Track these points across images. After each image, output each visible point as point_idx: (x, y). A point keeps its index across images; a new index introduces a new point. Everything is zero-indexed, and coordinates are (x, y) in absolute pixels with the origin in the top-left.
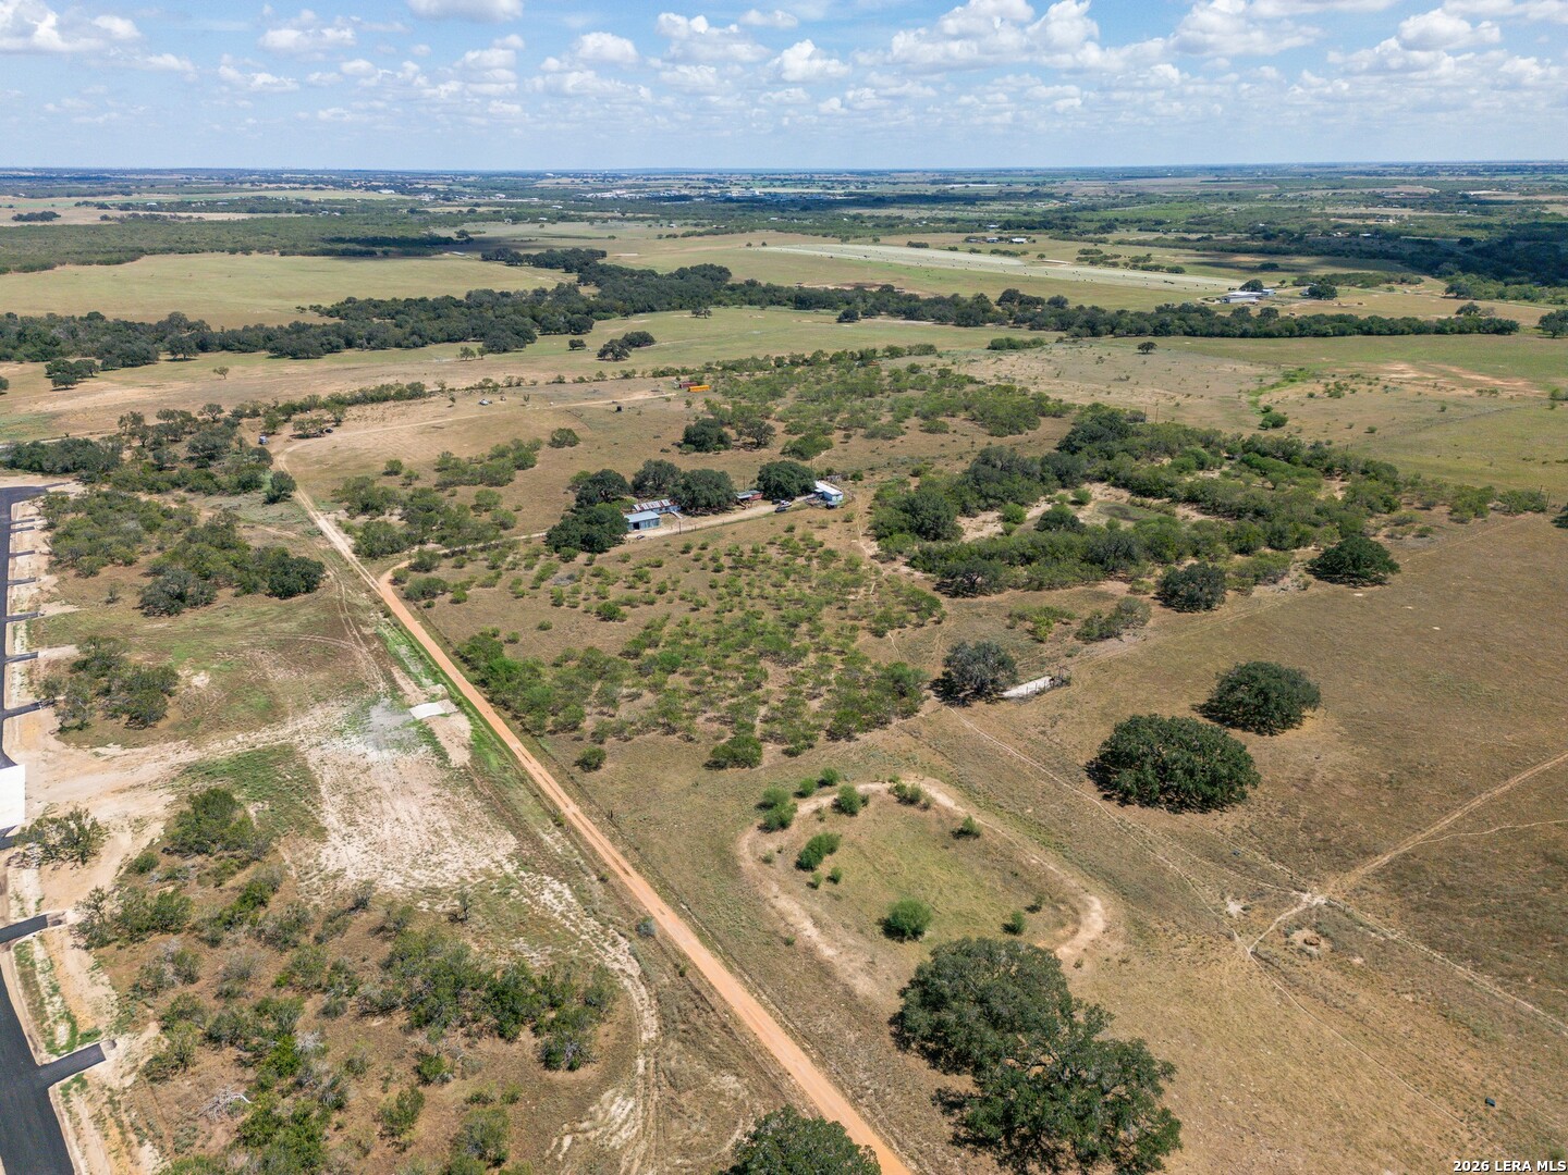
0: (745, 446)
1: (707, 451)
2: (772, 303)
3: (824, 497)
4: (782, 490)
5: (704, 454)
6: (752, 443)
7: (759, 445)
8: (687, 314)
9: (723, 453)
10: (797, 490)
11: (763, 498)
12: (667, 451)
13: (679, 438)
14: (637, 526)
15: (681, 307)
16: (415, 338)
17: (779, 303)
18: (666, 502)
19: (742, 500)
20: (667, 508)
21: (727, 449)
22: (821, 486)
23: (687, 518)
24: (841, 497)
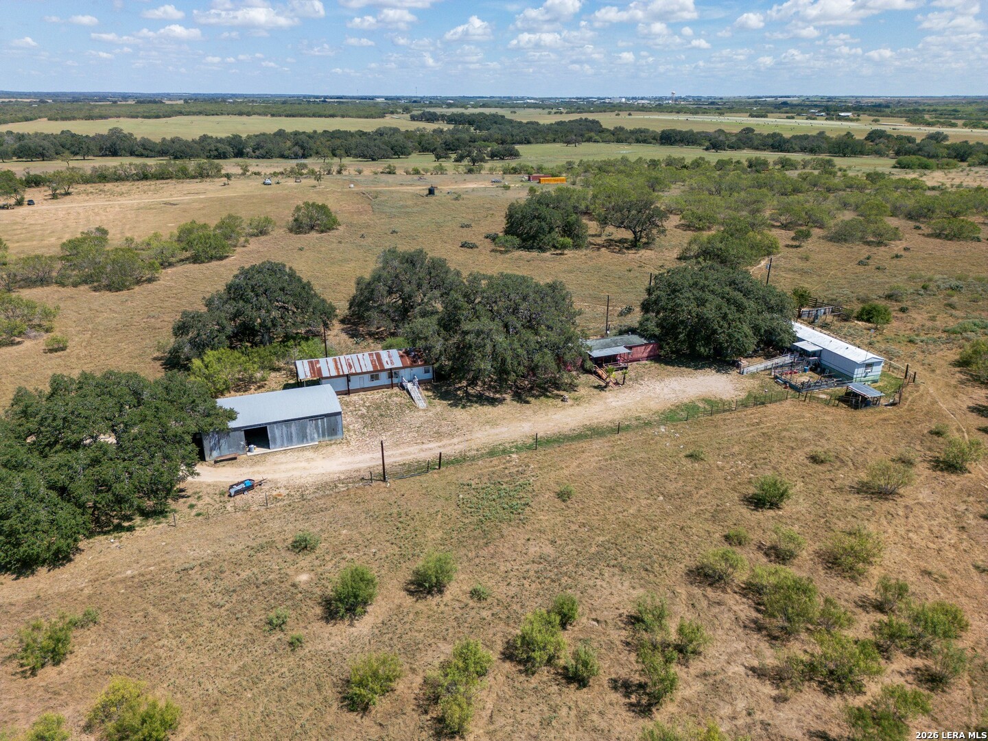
0: (610, 244)
1: (542, 249)
2: (638, 141)
3: (820, 364)
4: (709, 338)
5: (535, 254)
6: (622, 241)
7: (634, 244)
8: (558, 146)
9: (569, 253)
10: (751, 343)
11: (655, 358)
12: (472, 246)
13: (498, 225)
14: (258, 436)
15: (554, 141)
16: (296, 148)
17: (645, 141)
18: (392, 358)
19: (600, 362)
20: (392, 373)
21: (577, 246)
22: (810, 337)
23: (440, 406)
24: (877, 371)
